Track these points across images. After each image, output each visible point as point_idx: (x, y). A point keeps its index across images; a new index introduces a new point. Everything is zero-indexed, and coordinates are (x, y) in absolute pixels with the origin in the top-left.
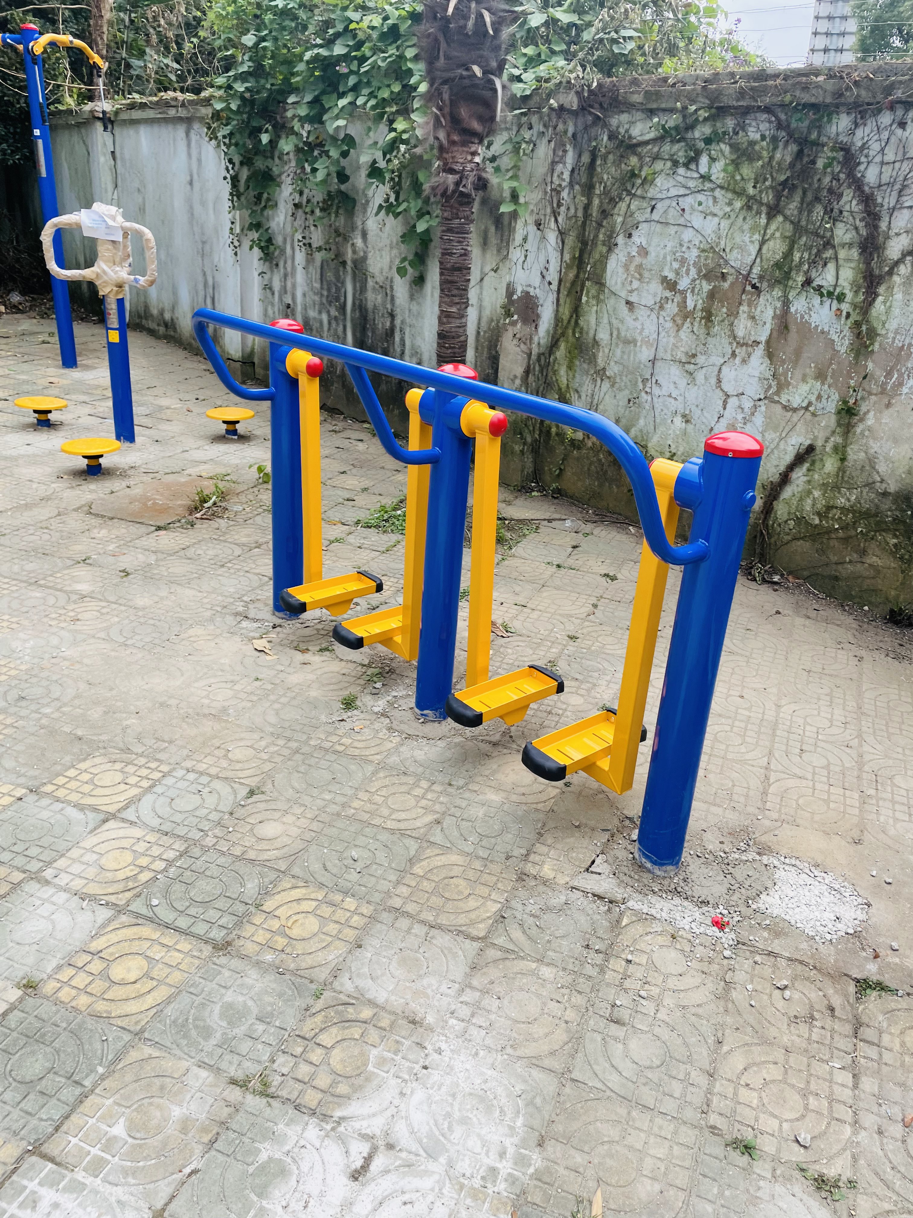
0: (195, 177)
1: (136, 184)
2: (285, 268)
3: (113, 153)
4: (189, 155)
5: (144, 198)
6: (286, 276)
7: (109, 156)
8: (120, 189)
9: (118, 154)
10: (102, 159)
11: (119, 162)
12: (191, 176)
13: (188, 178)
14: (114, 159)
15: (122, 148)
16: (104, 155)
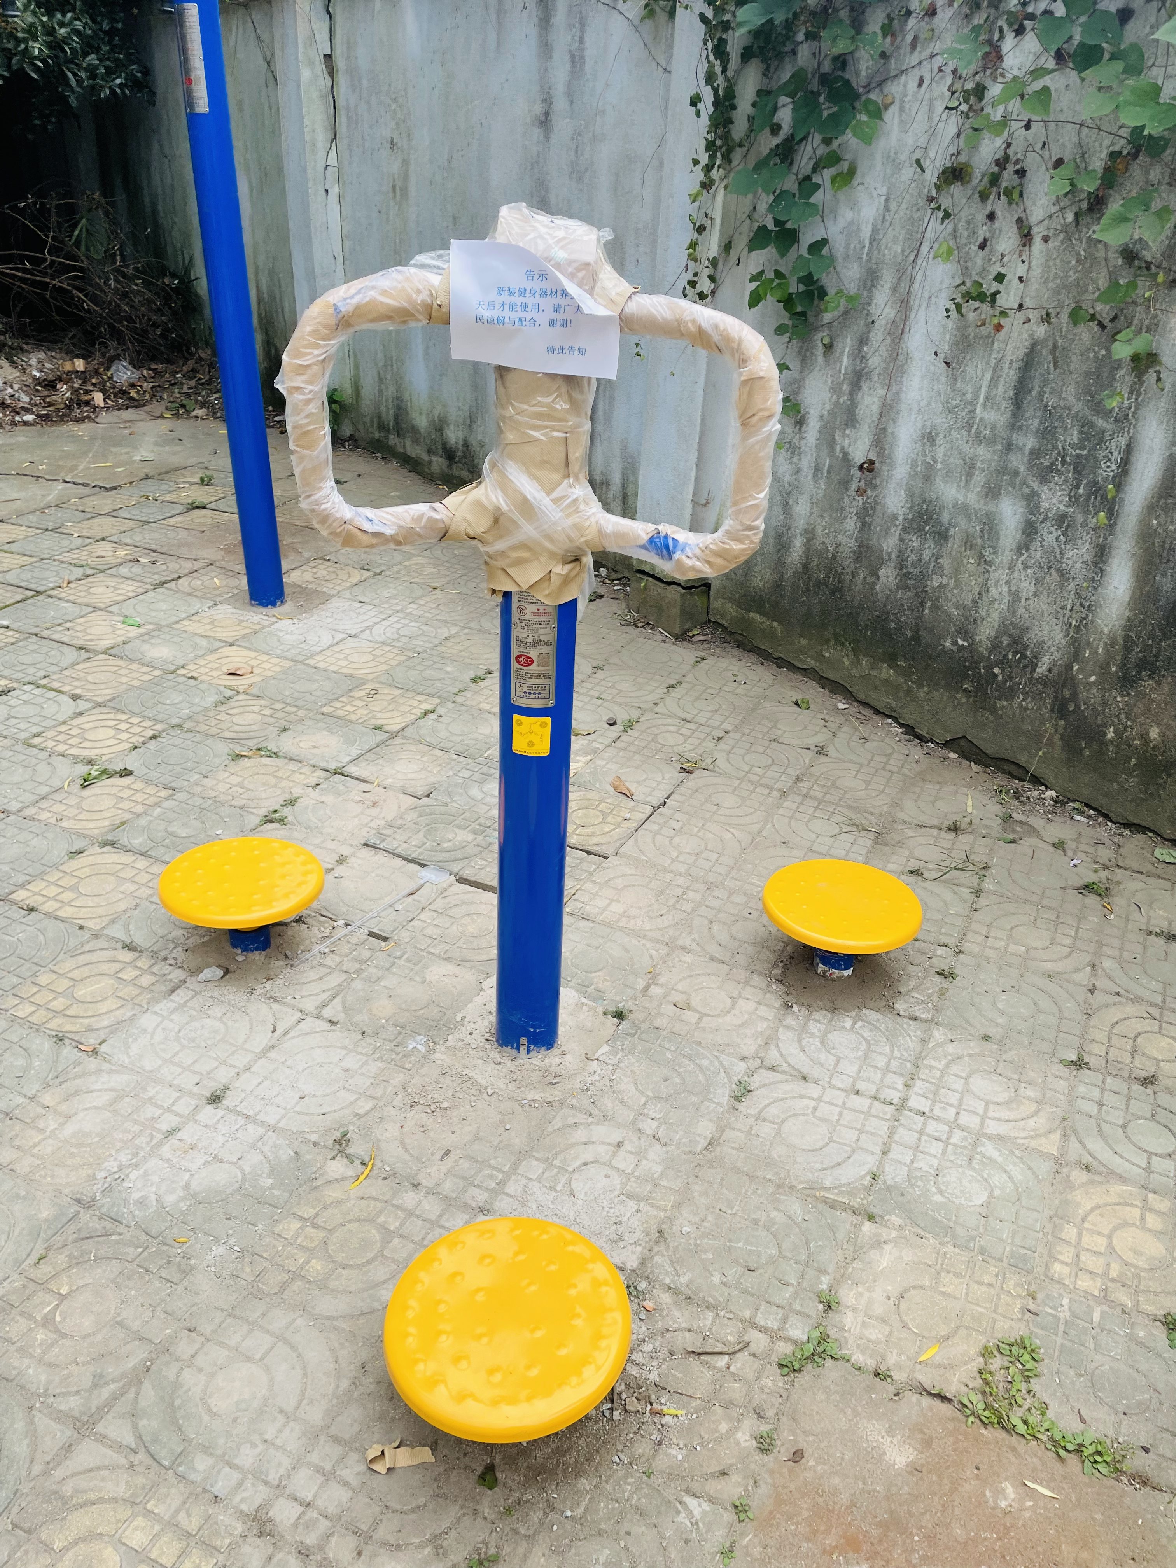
0: (560, 104)
1: (386, 131)
2: (859, 355)
3: (328, 57)
4: (546, 48)
5: (405, 162)
6: (858, 378)
7: (320, 67)
8: (343, 143)
9: (340, 62)
10: (306, 74)
11: (342, 80)
12: (548, 102)
13: (538, 109)
14: (331, 74)
15: (350, 46)
16: (311, 64)
